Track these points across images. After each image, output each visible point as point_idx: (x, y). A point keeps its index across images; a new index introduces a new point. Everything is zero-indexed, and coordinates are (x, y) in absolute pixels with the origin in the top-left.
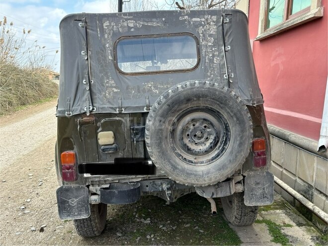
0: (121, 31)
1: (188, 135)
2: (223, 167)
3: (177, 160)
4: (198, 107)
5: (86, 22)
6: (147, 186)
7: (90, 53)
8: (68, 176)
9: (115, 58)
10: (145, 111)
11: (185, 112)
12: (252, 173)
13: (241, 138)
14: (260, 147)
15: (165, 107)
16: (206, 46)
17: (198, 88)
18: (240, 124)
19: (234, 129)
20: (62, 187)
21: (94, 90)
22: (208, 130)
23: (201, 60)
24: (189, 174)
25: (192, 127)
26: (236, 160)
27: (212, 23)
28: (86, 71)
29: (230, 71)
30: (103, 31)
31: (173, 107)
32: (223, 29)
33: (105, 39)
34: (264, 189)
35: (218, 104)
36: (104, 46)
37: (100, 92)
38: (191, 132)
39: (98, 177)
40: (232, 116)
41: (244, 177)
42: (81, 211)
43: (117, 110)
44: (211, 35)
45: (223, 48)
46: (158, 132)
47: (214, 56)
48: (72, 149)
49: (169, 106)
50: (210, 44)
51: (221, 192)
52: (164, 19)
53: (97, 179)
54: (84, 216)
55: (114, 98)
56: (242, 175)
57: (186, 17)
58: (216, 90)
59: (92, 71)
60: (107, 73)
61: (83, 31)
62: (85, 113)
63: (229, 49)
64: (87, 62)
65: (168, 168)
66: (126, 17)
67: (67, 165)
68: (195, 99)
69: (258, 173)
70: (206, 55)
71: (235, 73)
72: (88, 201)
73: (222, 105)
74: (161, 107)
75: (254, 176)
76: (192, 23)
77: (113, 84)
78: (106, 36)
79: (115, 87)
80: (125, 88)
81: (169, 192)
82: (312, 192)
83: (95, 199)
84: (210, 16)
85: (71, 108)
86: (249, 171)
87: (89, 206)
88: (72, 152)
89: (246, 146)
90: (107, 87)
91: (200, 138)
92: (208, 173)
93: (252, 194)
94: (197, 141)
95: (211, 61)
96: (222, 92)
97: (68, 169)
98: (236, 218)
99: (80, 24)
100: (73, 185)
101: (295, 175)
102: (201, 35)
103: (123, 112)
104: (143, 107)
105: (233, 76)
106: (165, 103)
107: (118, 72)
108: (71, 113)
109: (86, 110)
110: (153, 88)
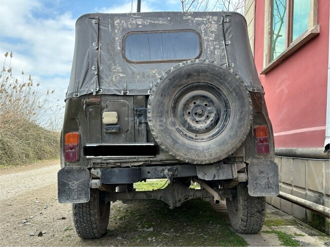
0: (130, 27)
1: (189, 113)
2: (223, 143)
3: (178, 135)
4: (198, 84)
5: (99, 20)
6: (149, 173)
7: (100, 44)
8: (71, 156)
9: (123, 49)
10: (149, 93)
11: (185, 88)
12: (255, 161)
13: (241, 113)
14: (262, 133)
15: (167, 81)
16: (208, 40)
17: (198, 64)
18: (239, 99)
19: (233, 105)
20: (64, 168)
21: (102, 75)
22: (209, 108)
23: (203, 52)
24: (189, 149)
25: (192, 105)
26: (236, 135)
27: (213, 22)
28: (96, 59)
29: (230, 61)
30: (113, 27)
31: (174, 81)
32: (223, 26)
33: (115, 34)
34: (268, 178)
35: (218, 80)
36: (114, 39)
37: (107, 76)
38: (192, 110)
39: (100, 158)
40: (231, 92)
41: (247, 164)
42: (80, 194)
43: (123, 92)
44: (212, 32)
45: (224, 42)
46: (159, 106)
47: (215, 49)
48: (77, 130)
49: (170, 80)
50: (212, 39)
51: (223, 174)
52: (169, 18)
53: (99, 161)
54: (84, 201)
55: (120, 81)
56: (245, 163)
57: (190, 17)
58: (215, 66)
59: (101, 58)
60: (115, 61)
61: (96, 27)
62: (91, 94)
63: (229, 43)
64: (97, 51)
65: (169, 142)
66: (135, 16)
67: (71, 145)
68: (195, 74)
69: (262, 161)
70: (207, 48)
71: (235, 63)
72: (88, 184)
73: (221, 80)
74: (163, 82)
75: (257, 164)
76: (195, 22)
77: (120, 70)
78: (116, 31)
79: (121, 73)
80: (131, 74)
81: (170, 173)
82: (323, 200)
83: (96, 184)
84: (211, 17)
85: (79, 89)
86: (253, 158)
87: (89, 190)
88: (76, 133)
89: (246, 122)
90: (114, 72)
91: (201, 115)
92: (209, 149)
93: (256, 184)
94: (198, 119)
95: (213, 52)
96: (221, 68)
97: (71, 149)
98: (242, 220)
99: (94, 21)
100: (75, 167)
101: (304, 189)
102: (203, 31)
103: (128, 94)
104: (147, 90)
105: (233, 66)
106: (166, 78)
107: (125, 60)
108: (79, 94)
109: (92, 91)
110: (157, 74)
